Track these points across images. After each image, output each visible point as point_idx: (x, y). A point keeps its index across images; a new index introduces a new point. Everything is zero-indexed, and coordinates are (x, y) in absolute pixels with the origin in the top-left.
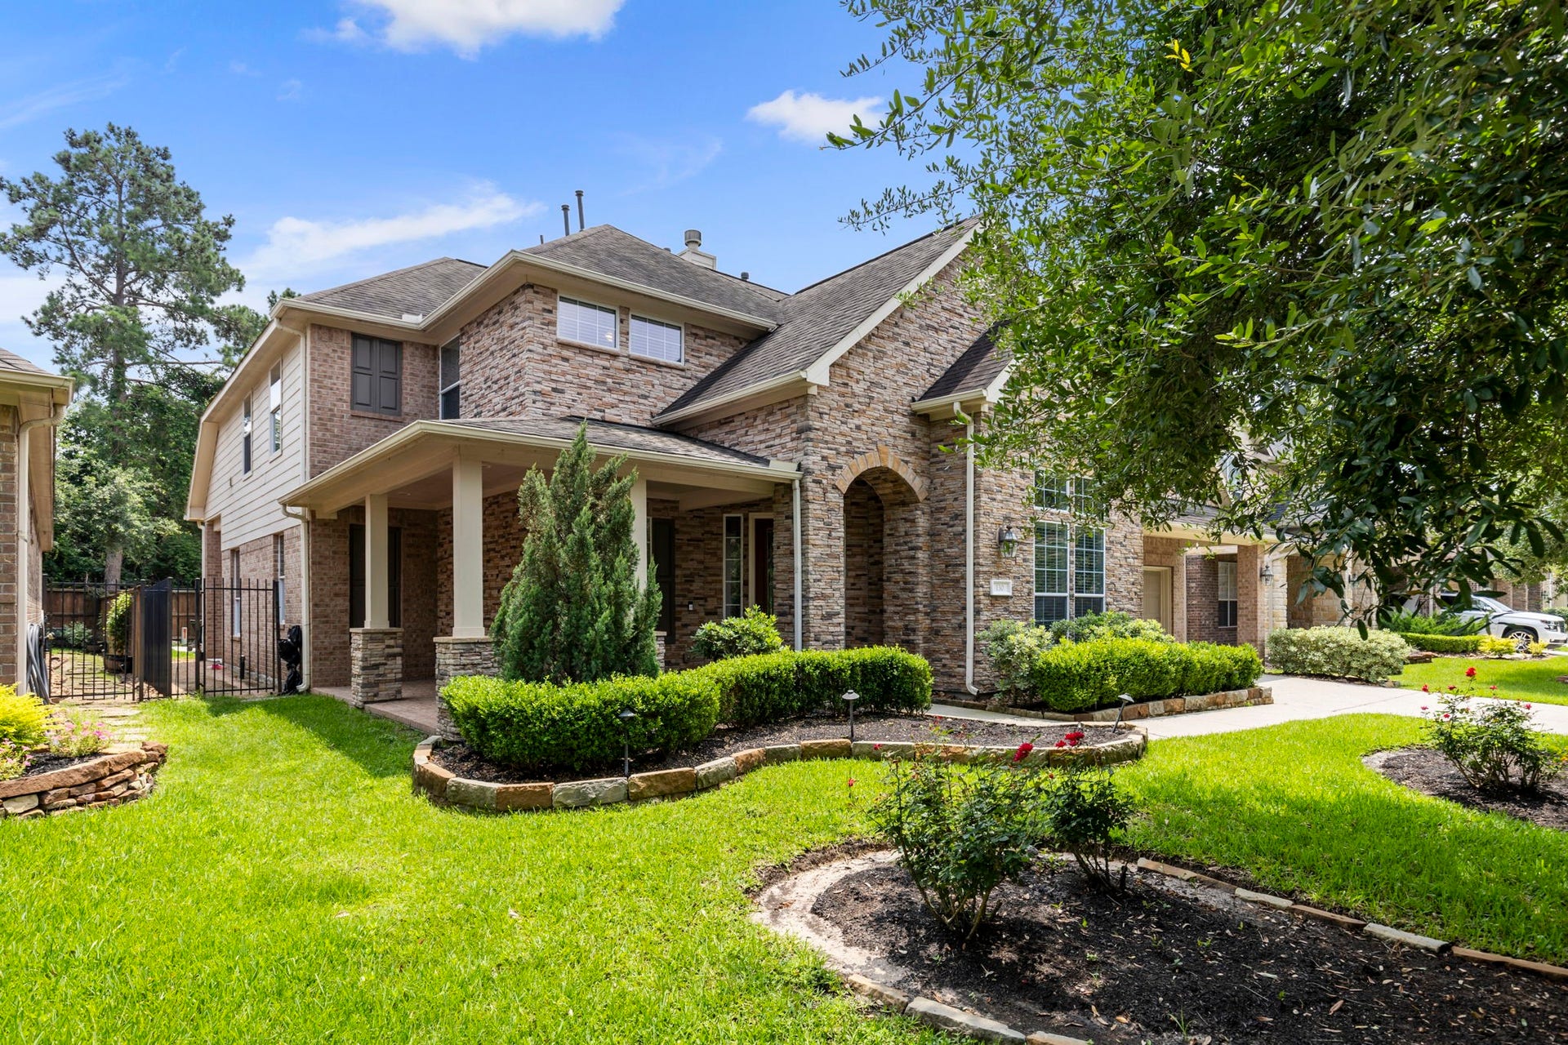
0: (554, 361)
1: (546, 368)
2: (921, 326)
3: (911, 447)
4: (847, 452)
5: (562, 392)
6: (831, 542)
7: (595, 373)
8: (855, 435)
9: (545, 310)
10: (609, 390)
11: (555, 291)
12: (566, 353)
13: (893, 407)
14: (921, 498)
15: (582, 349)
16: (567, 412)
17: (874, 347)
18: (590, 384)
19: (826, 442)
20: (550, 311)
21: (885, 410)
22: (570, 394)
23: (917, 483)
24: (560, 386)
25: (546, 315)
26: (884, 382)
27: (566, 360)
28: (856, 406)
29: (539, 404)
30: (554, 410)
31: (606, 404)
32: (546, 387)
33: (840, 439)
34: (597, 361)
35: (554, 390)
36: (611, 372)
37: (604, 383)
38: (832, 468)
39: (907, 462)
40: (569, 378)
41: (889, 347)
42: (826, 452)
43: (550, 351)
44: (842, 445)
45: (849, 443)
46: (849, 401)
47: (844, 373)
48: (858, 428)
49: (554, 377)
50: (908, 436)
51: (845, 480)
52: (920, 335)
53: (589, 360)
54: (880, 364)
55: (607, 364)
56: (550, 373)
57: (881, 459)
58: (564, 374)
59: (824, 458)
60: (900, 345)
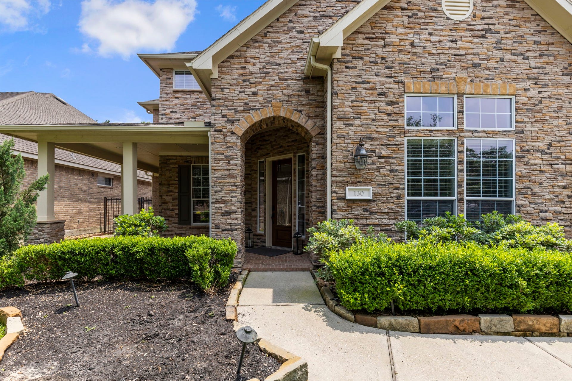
0: (171, 100)
1: (168, 103)
2: (315, 18)
3: (305, 101)
4: (244, 110)
5: (175, 112)
6: (229, 168)
7: (191, 101)
8: (251, 98)
9: (167, 78)
10: (199, 108)
11: (172, 69)
12: (177, 95)
13: (287, 76)
14: (313, 134)
15: (184, 92)
16: (178, 121)
17: (269, 40)
18: (189, 107)
19: (227, 106)
20: (170, 78)
21: (280, 79)
22: (179, 113)
23: (309, 125)
24: (174, 110)
25: (168, 80)
26: (279, 61)
27: (177, 98)
28: (253, 80)
29: (164, 120)
30: (171, 121)
31: (197, 115)
32: (168, 112)
33: (238, 103)
34: (192, 96)
35: (172, 112)
36: (199, 100)
37: (196, 105)
38: (232, 122)
39: (300, 111)
40: (179, 106)
41: (284, 38)
42: (225, 112)
43: (169, 96)
44: (240, 106)
45: (245, 104)
46: (247, 78)
47: (242, 61)
48: (255, 94)
49: (171, 107)
50: (303, 93)
51: (241, 127)
52: (314, 23)
53: (189, 96)
54: (275, 50)
55: (198, 96)
56: (169, 105)
57: (274, 111)
58: (176, 104)
59: (223, 116)
60: (294, 34)
